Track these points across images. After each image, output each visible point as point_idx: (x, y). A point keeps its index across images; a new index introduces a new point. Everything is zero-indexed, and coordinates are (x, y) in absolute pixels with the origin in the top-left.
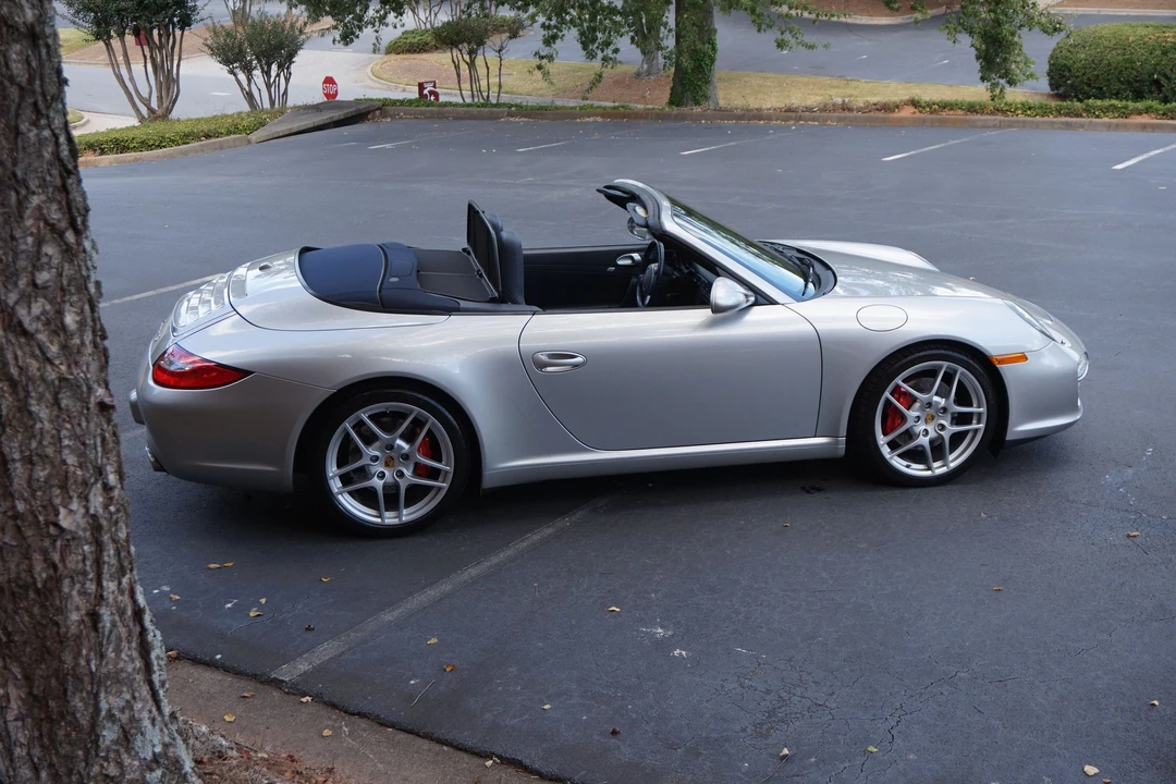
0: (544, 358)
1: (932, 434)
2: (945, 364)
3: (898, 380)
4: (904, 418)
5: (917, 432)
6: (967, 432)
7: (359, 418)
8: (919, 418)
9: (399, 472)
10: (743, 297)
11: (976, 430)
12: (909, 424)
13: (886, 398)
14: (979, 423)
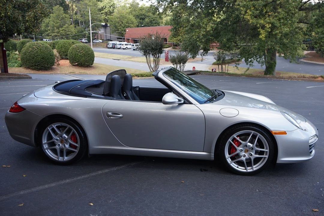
0: (110, 114)
1: (247, 156)
2: (253, 132)
3: (235, 136)
4: (236, 150)
5: (241, 155)
6: (262, 158)
7: (52, 126)
8: (242, 150)
9: (64, 145)
10: (177, 100)
11: (265, 158)
12: (238, 152)
13: (230, 142)
14: (266, 155)
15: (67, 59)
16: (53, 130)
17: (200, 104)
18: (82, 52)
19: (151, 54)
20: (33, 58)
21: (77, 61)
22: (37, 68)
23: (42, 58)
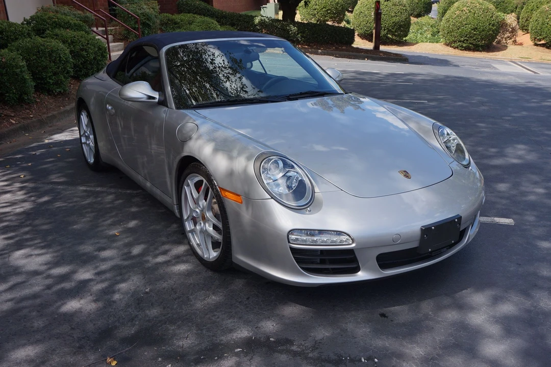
2: (204, 181)
3: (189, 181)
5: (197, 222)
8: (197, 212)
15: (528, 32)
17: (176, 108)
20: (458, 29)
21: (545, 36)
22: (462, 46)
23: (474, 29)
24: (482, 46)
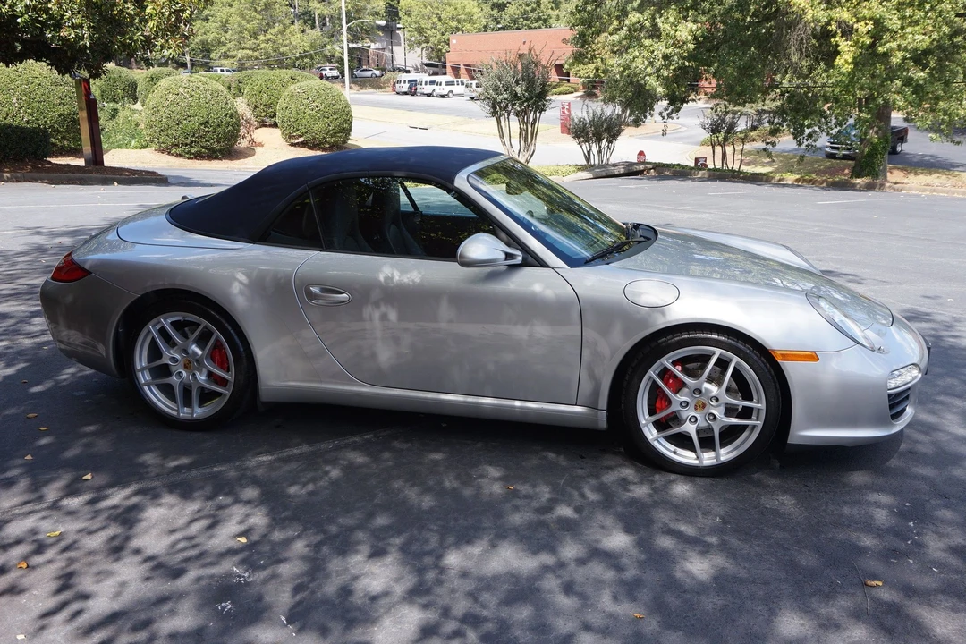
0: (315, 290)
2: (718, 351)
3: (666, 361)
4: (669, 402)
5: (684, 417)
6: (744, 427)
7: (159, 322)
8: (687, 403)
9: (194, 374)
10: (503, 256)
11: (754, 427)
12: (675, 407)
13: (651, 377)
14: (757, 420)
15: (275, 125)
16: (163, 332)
17: (571, 267)
18: (317, 107)
19: (512, 113)
20: (178, 124)
21: (304, 131)
22: (190, 153)
23: (204, 124)
24: (220, 151)
